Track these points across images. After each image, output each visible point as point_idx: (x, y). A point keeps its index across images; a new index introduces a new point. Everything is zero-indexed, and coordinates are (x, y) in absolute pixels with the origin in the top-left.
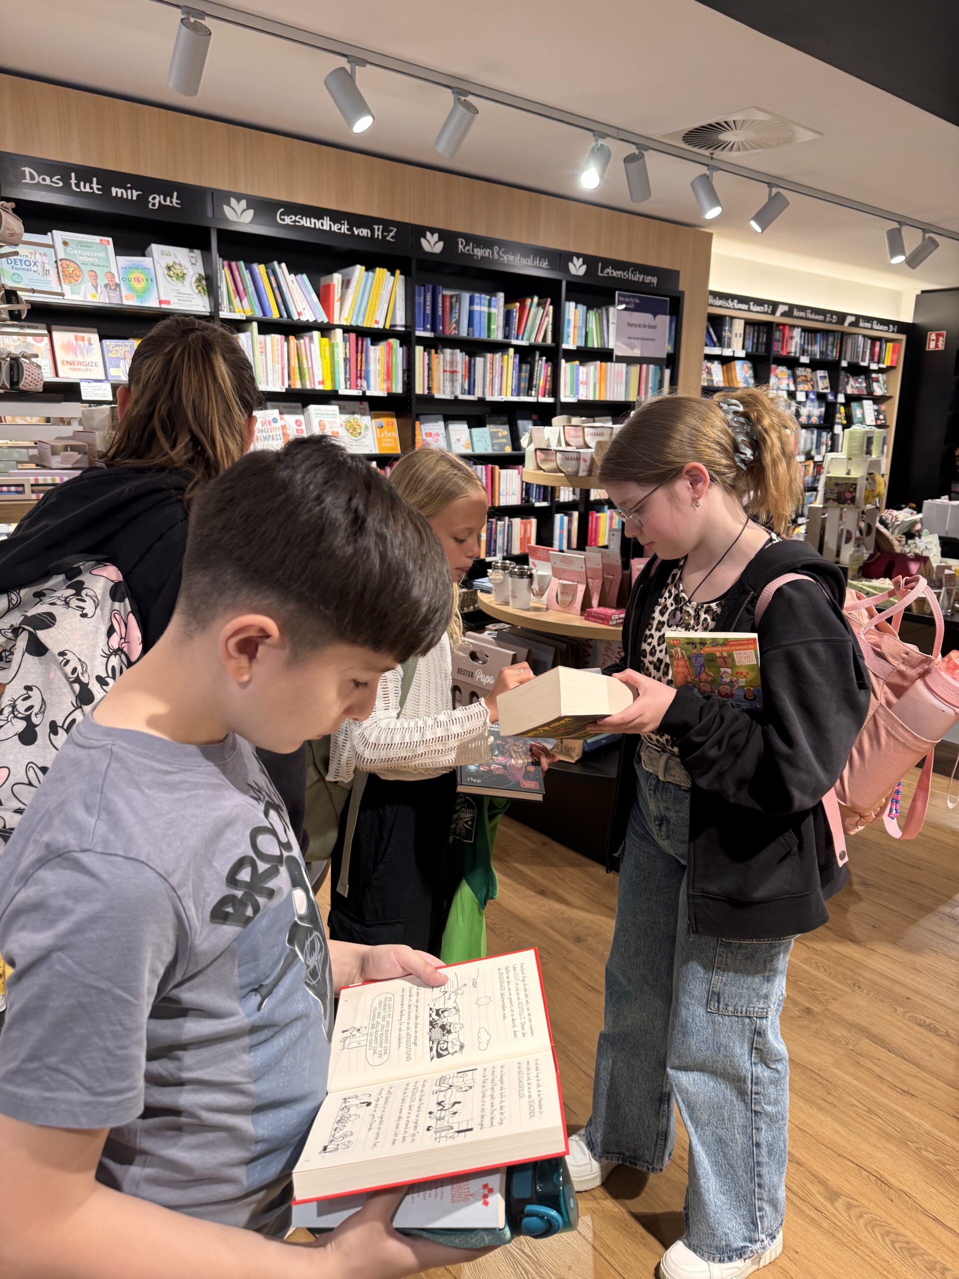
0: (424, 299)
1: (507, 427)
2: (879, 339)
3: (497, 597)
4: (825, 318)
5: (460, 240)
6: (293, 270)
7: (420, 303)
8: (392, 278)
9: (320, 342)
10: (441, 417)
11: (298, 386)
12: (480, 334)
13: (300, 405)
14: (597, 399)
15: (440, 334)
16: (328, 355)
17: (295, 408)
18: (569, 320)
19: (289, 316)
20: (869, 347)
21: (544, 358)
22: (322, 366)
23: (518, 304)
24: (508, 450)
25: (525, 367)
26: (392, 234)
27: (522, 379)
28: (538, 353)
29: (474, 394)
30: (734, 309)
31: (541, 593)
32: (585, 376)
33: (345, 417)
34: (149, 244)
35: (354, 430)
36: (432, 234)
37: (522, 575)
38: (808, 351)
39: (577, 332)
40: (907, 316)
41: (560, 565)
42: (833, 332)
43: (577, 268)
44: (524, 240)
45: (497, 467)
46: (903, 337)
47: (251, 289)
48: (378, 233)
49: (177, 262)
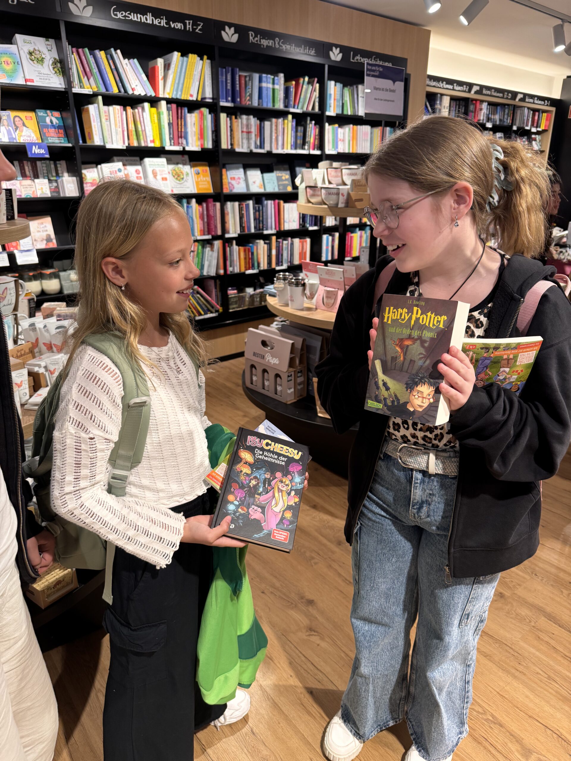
0: (226, 77)
1: (288, 172)
2: (538, 110)
3: (280, 301)
4: (504, 95)
5: (250, 33)
6: (127, 55)
7: (222, 81)
8: (201, 62)
9: (150, 112)
10: (241, 165)
11: (135, 144)
12: (268, 105)
13: (138, 158)
14: (351, 151)
15: (238, 105)
16: (156, 121)
17: (134, 160)
18: (330, 95)
19: (126, 91)
20: (531, 116)
21: (313, 122)
22: (153, 129)
23: (294, 83)
24: (290, 189)
25: (300, 129)
26: (199, 27)
27: (299, 138)
28: (309, 119)
29: (264, 148)
30: (444, 88)
31: (312, 297)
32: (342, 135)
33: (171, 167)
34: (14, 35)
35: (179, 176)
36: (230, 28)
37: (297, 285)
38: (491, 119)
39: (336, 103)
40: (556, 95)
41: (325, 276)
42: (508, 105)
43: (336, 56)
44: (297, 34)
45: (282, 202)
46: (553, 109)
47: (95, 70)
48: (189, 27)
49: (37, 49)
